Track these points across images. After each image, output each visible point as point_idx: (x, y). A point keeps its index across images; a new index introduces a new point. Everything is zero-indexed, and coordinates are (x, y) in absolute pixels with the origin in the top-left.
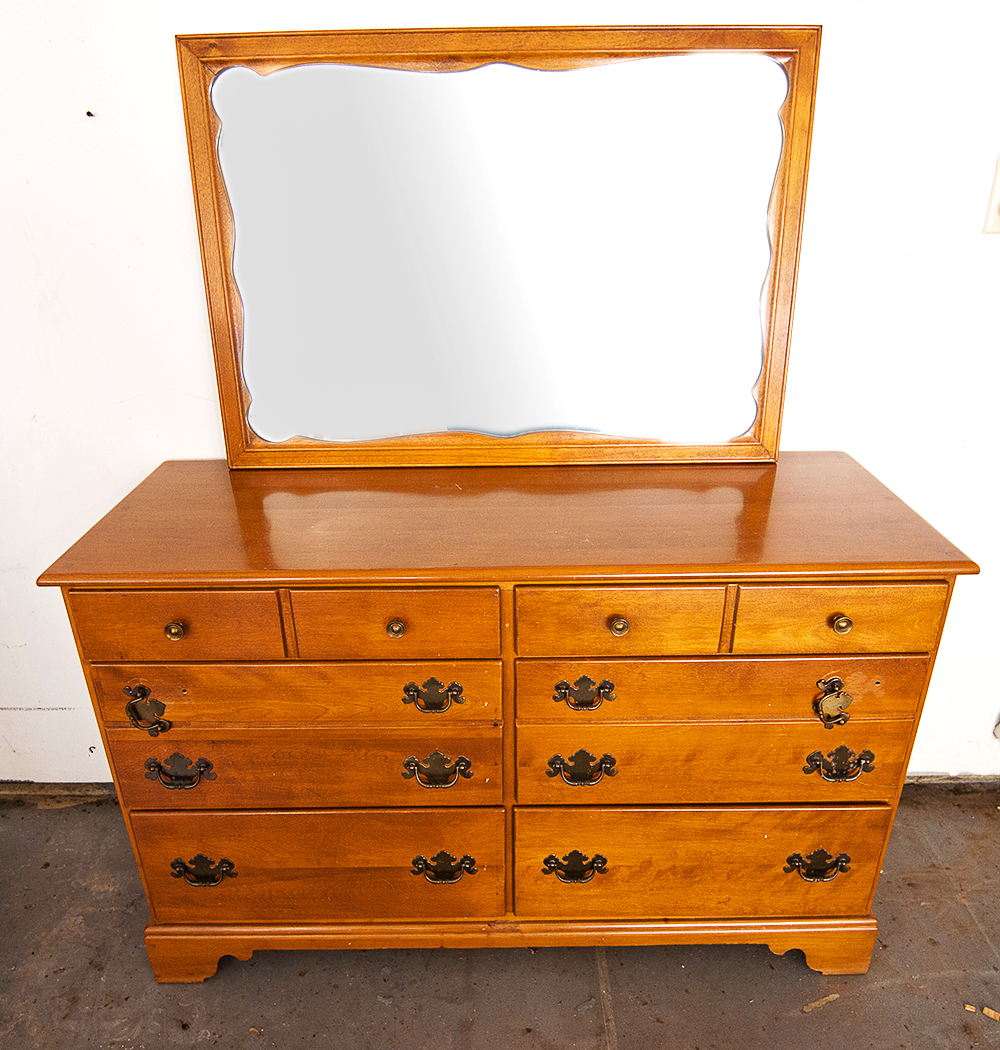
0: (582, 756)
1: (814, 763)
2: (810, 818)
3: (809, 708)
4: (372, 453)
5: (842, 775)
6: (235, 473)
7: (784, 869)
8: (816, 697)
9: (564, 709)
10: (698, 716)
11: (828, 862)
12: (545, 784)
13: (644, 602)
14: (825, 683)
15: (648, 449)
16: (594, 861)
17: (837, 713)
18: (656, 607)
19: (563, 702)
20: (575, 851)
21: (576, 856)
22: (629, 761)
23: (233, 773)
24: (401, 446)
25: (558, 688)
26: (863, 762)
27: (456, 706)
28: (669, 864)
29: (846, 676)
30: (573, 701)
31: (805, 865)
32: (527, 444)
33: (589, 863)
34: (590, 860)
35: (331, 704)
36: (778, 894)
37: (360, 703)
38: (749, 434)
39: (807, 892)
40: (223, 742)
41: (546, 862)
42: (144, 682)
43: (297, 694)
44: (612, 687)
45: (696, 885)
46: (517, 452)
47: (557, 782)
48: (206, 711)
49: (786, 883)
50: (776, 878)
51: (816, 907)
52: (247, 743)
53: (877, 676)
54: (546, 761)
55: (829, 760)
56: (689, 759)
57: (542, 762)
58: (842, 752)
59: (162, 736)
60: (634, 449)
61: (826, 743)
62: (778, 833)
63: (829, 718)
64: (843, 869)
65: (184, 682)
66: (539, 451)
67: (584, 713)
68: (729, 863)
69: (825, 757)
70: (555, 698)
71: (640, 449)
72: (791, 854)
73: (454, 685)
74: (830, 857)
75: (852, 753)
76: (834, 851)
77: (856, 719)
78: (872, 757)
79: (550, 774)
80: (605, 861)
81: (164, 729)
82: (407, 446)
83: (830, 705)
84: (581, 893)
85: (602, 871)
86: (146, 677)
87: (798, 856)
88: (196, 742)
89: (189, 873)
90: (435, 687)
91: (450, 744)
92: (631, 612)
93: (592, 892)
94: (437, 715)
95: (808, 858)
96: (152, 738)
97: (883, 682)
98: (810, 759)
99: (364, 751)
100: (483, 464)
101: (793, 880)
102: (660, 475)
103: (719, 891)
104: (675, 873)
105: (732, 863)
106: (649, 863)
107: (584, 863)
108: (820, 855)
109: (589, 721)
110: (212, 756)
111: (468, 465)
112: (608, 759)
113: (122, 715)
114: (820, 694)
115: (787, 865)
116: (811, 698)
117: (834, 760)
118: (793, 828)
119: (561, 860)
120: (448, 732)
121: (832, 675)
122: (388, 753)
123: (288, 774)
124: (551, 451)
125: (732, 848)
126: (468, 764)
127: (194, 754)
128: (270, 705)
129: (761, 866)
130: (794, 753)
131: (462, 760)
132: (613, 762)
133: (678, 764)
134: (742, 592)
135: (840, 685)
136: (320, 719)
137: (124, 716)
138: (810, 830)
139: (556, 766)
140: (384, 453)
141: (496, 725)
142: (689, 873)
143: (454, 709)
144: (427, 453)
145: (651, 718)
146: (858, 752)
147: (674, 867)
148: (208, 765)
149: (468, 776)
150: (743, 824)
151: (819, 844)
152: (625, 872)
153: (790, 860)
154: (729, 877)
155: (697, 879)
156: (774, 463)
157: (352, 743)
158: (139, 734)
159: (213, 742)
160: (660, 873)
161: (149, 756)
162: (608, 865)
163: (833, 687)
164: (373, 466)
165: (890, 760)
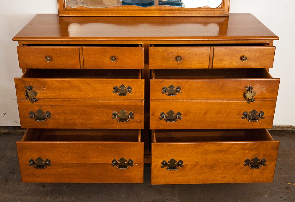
0: (171, 113)
1: (245, 116)
2: (252, 146)
3: (242, 96)
4: (104, 12)
5: (254, 119)
6: (61, 17)
7: (244, 165)
8: (244, 92)
9: (165, 96)
10: (208, 99)
11: (259, 162)
12: (159, 122)
13: (186, 52)
14: (247, 88)
15: (189, 11)
16: (179, 162)
17: (251, 98)
18: (189, 53)
19: (165, 94)
20: (172, 159)
21: (172, 161)
22: (186, 114)
23: (57, 116)
24: (112, 9)
25: (163, 89)
26: (261, 115)
27: (129, 94)
28: (205, 163)
29: (253, 85)
30: (168, 93)
31: (251, 163)
32: (151, 9)
33: (177, 163)
34: (177, 162)
35: (90, 93)
36: (242, 174)
37: (99, 93)
38: (220, 7)
39: (252, 174)
40: (54, 105)
41: (162, 163)
42: (31, 84)
43: (79, 89)
44: (180, 89)
45: (214, 171)
46: (148, 12)
47: (163, 121)
48: (51, 95)
49: (245, 170)
50: (241, 168)
51: (255, 180)
52: (63, 106)
53: (263, 86)
54: (159, 114)
55: (250, 114)
56: (205, 113)
57: (158, 114)
58: (254, 112)
59: (35, 103)
60: (184, 11)
61: (249, 108)
62: (241, 151)
63: (249, 100)
64: (264, 165)
65: (44, 85)
66: (155, 11)
67: (171, 97)
68: (225, 163)
69: (249, 113)
70: (162, 92)
71: (186, 11)
72: (246, 159)
73: (129, 87)
74: (259, 160)
75: (257, 112)
76: (260, 158)
77: (258, 101)
78: (263, 114)
79: (160, 119)
80: (182, 162)
81: (36, 101)
82: (114, 9)
83: (249, 95)
84: (174, 175)
85: (182, 166)
86: (32, 83)
87: (248, 160)
88: (46, 105)
89: (35, 164)
90: (123, 88)
91: (127, 108)
92: (182, 55)
93: (178, 174)
94: (123, 97)
95: (252, 160)
96: (32, 104)
97: (265, 88)
98: (244, 114)
99: (100, 109)
100: (138, 16)
101: (247, 169)
102: (193, 19)
103: (222, 173)
104: (206, 167)
105: (226, 162)
106: (198, 163)
107: (175, 163)
108: (256, 159)
109: (173, 100)
110: (51, 110)
111: (133, 16)
112: (179, 114)
113: (23, 96)
114: (246, 91)
115: (245, 163)
116: (243, 93)
117: (251, 115)
118: (246, 149)
119: (167, 162)
120: (126, 103)
121: (249, 85)
122: (108, 110)
123: (75, 117)
124: (159, 11)
125: (226, 157)
126: (133, 115)
127: (45, 110)
128: (71, 93)
129: (236, 164)
130: (238, 112)
131: (131, 113)
132: (181, 115)
133: (201, 115)
134: (215, 49)
135: (252, 88)
136: (86, 98)
137: (24, 96)
138: (252, 150)
139: (162, 116)
140: (107, 12)
141: (142, 101)
142: (211, 167)
143: (129, 95)
144: (120, 12)
145: (193, 99)
146: (259, 112)
147: (206, 165)
148: (50, 114)
149: (133, 119)
150: (229, 148)
151: (255, 155)
152: (189, 166)
153: (246, 161)
154: (225, 168)
155: (214, 169)
156: (228, 16)
157: (97, 107)
158: (28, 102)
159: (52, 105)
160: (201, 167)
161: (31, 110)
162: (184, 164)
163: (250, 89)
164: (104, 16)
165: (269, 115)
